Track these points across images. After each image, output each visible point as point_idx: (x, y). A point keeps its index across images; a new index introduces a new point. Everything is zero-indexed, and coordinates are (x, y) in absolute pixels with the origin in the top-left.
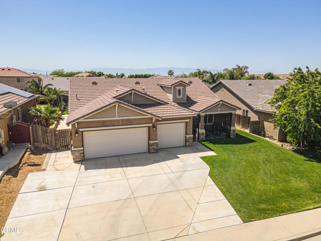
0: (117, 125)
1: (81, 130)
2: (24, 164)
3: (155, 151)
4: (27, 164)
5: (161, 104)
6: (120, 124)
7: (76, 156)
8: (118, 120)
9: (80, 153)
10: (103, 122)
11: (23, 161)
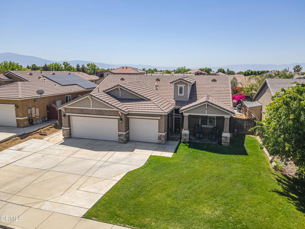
0: (92, 114)
1: (67, 114)
2: (38, 132)
3: (123, 142)
4: (40, 133)
5: (143, 100)
6: (94, 113)
7: (65, 134)
8: (93, 110)
9: (67, 132)
10: (82, 110)
11: (39, 131)
